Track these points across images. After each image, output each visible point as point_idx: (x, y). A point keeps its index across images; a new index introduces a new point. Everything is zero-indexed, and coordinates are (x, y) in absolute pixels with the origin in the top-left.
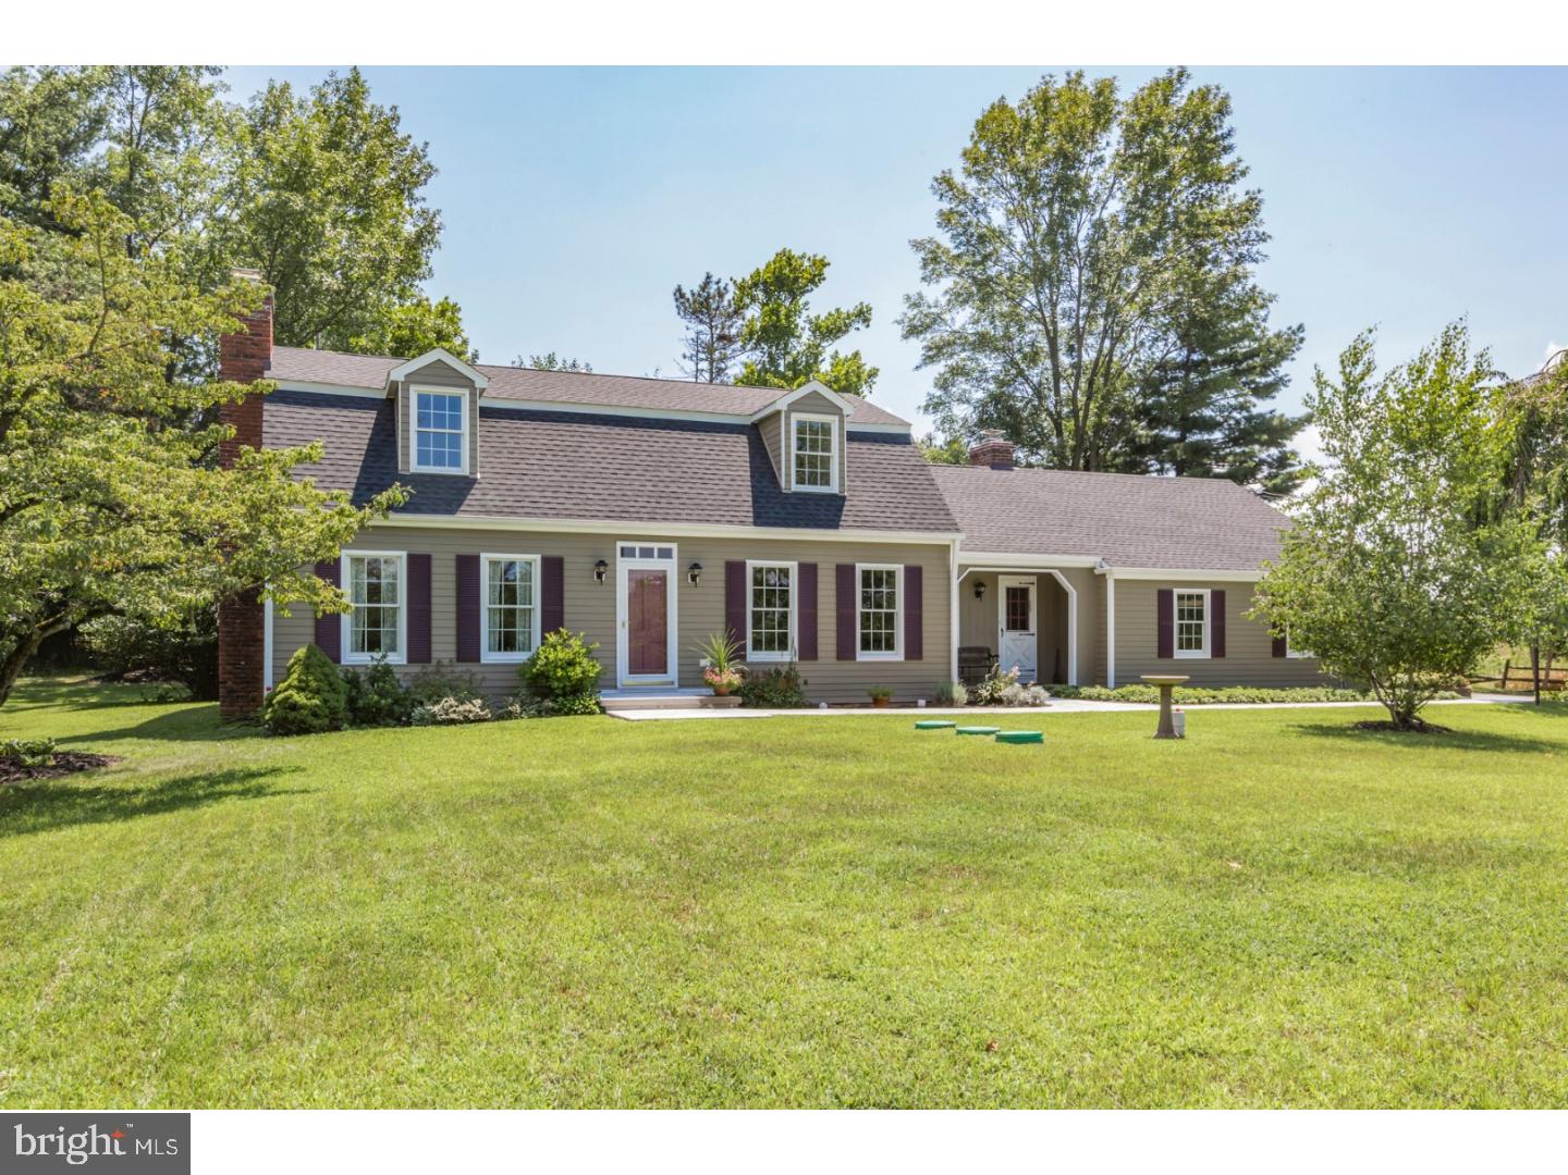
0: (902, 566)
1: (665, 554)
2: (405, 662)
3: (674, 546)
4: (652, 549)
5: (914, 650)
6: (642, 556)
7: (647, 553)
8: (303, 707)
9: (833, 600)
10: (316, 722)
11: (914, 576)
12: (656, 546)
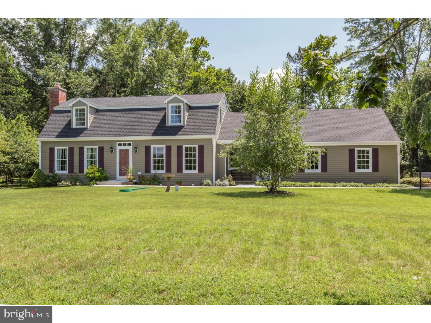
0: (197, 145)
1: (130, 145)
2: (68, 173)
3: (131, 143)
4: (121, 144)
5: (201, 170)
6: (123, 145)
7: (125, 145)
8: (32, 182)
9: (176, 156)
10: (34, 186)
11: (201, 148)
12: (122, 143)
